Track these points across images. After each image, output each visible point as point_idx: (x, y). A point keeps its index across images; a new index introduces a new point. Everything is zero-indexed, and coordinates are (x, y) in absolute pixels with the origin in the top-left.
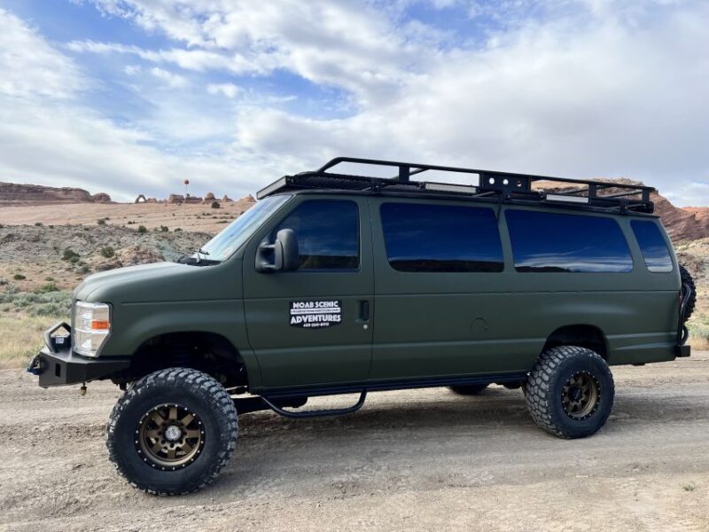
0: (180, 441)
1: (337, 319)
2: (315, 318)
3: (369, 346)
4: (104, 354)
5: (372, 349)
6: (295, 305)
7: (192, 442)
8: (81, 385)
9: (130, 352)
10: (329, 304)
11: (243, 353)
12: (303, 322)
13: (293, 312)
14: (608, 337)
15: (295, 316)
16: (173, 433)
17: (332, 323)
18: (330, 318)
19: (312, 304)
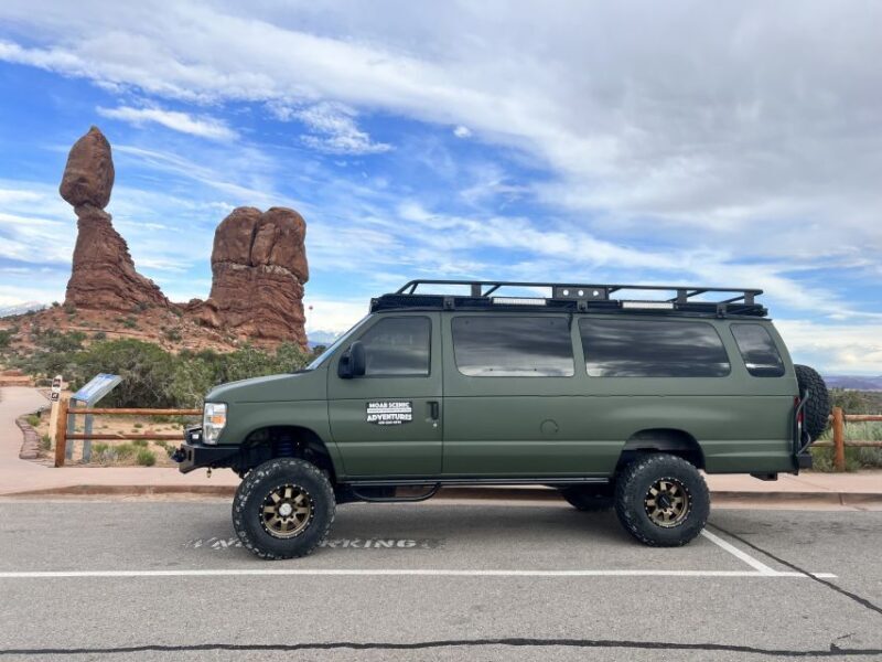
0: (291, 516)
1: (409, 417)
2: (389, 417)
3: (440, 443)
4: (221, 442)
5: (443, 446)
6: (371, 405)
7: (301, 517)
8: (207, 469)
9: (239, 442)
10: (400, 404)
11: (328, 445)
12: (378, 420)
13: (369, 411)
14: (700, 443)
15: (371, 414)
16: (286, 509)
17: (404, 422)
18: (402, 417)
19: (385, 405)
